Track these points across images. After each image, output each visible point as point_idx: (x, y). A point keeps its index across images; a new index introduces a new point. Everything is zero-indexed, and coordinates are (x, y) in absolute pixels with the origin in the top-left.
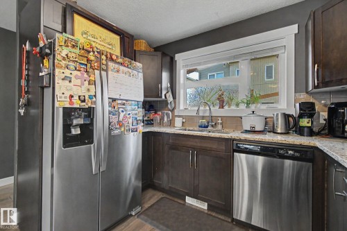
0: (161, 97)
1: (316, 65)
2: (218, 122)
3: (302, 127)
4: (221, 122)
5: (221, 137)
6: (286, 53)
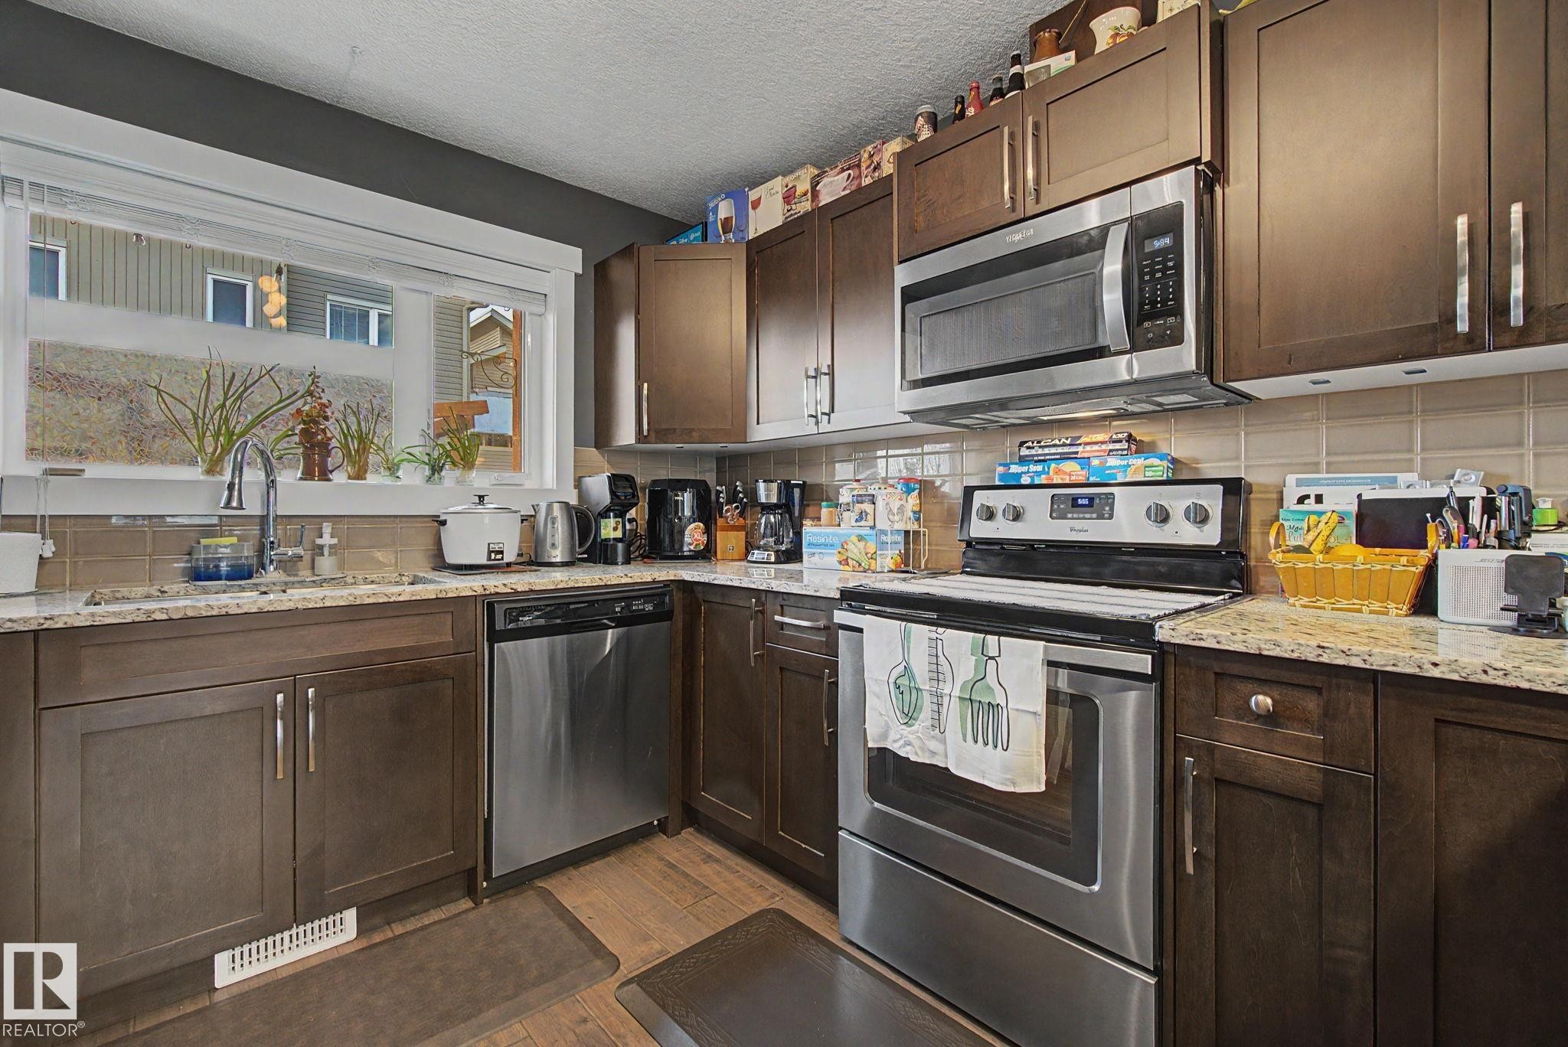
1: (646, 385)
2: (319, 541)
3: (606, 540)
4: (335, 541)
5: (443, 595)
6: (551, 319)
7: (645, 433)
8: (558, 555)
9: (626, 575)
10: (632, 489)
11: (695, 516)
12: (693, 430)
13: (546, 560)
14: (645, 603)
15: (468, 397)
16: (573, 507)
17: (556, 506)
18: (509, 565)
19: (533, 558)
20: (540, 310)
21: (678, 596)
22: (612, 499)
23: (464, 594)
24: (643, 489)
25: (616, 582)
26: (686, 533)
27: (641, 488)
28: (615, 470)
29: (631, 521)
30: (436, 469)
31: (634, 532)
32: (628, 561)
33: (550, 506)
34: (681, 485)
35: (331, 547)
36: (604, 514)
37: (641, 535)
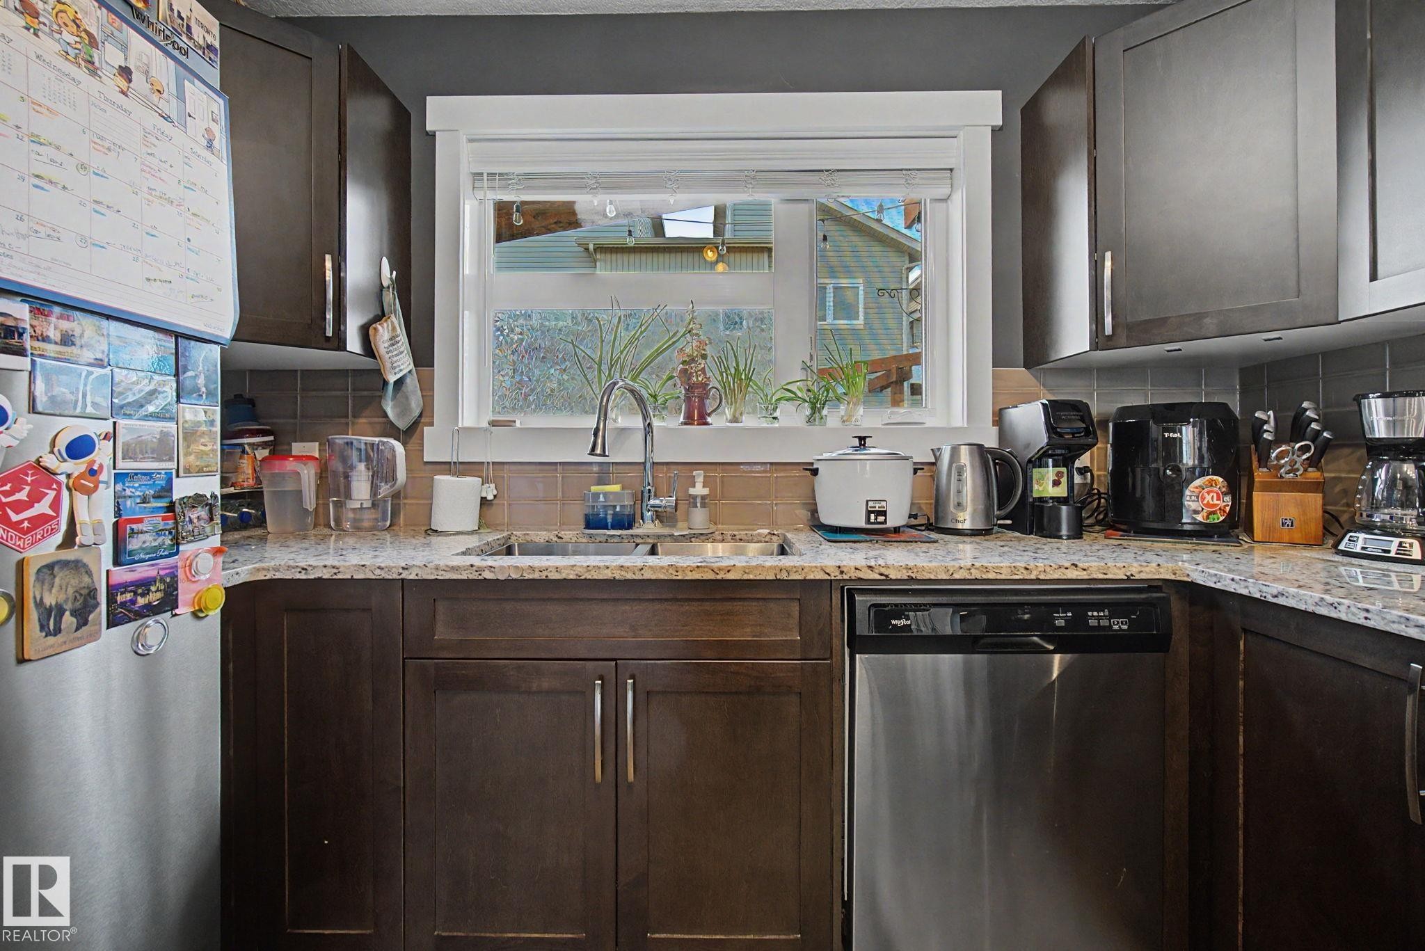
0: (339, 342)
1: (1108, 255)
2: (692, 491)
3: (1041, 499)
4: (706, 491)
5: (784, 576)
6: (958, 200)
7: (1108, 330)
8: (966, 520)
9: (1073, 564)
10: (1084, 422)
11: (1205, 465)
12: (1205, 315)
13: (950, 526)
14: (1110, 617)
15: (907, 350)
16: (991, 451)
17: (964, 451)
18: (897, 530)
19: (932, 520)
20: (943, 191)
21: (1177, 607)
22: (1049, 437)
23: (811, 577)
24: (1104, 423)
25: (1056, 576)
26: (1187, 493)
27: (1099, 422)
28: (1054, 394)
29: (1083, 471)
30: (816, 408)
31: (1089, 489)
32: (1078, 532)
33: (955, 450)
34: (1175, 414)
35: (703, 497)
36: (1038, 461)
37: (1099, 493)
